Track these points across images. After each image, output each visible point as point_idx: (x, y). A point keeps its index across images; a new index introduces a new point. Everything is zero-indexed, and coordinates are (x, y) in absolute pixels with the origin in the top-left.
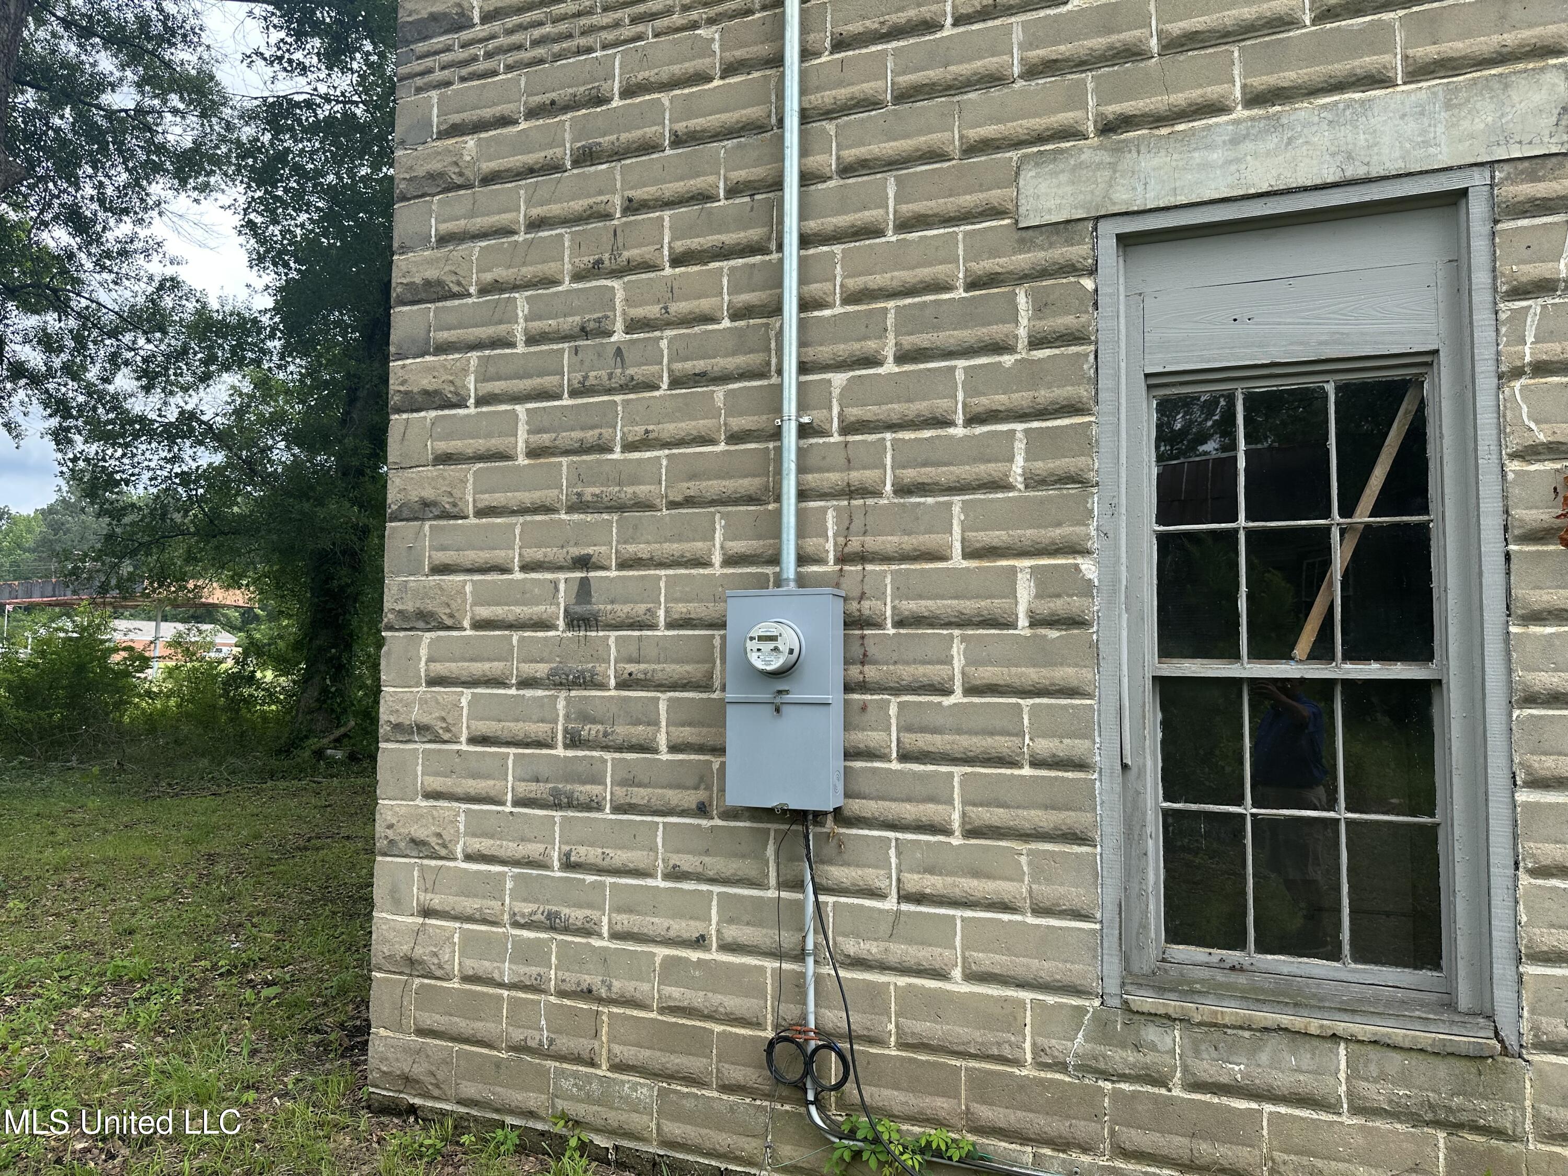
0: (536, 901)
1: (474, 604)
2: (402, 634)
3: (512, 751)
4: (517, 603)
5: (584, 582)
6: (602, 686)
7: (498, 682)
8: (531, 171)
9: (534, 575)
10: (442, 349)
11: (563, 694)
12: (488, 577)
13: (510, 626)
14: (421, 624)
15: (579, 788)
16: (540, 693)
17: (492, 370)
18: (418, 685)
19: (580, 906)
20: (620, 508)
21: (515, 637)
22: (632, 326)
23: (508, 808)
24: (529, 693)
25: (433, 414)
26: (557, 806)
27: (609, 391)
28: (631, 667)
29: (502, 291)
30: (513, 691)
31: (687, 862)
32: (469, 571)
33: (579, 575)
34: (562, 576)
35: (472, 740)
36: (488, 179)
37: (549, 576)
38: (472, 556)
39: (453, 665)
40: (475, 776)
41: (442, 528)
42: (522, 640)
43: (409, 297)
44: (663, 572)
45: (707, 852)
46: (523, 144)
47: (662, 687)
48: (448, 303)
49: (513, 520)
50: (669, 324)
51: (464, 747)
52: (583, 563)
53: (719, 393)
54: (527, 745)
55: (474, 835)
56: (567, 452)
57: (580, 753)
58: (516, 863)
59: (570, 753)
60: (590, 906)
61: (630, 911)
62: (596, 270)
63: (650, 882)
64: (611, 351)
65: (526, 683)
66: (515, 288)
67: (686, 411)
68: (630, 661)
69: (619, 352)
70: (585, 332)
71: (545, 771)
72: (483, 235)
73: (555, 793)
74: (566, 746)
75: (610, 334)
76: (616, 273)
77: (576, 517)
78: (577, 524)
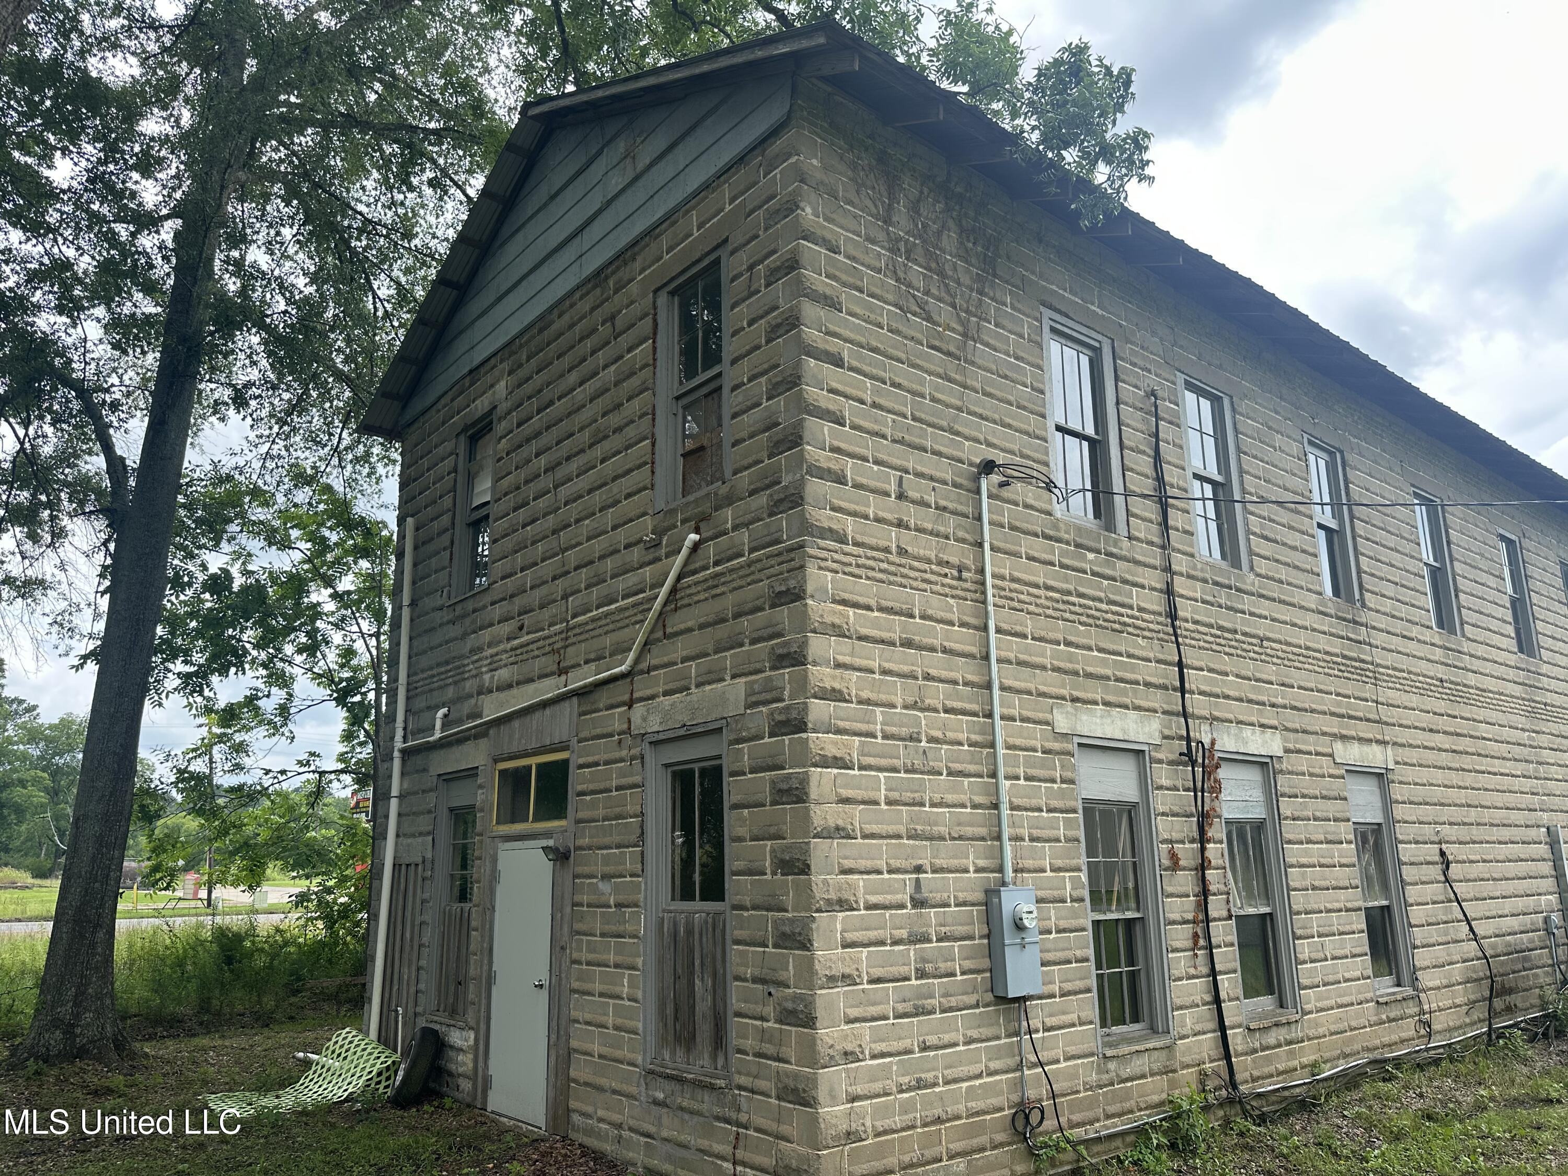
0: (908, 1074)
1: (865, 893)
2: (825, 914)
3: (891, 985)
4: (887, 893)
5: (918, 880)
6: (930, 941)
7: (882, 943)
8: (882, 642)
9: (894, 876)
10: (839, 731)
11: (912, 947)
12: (870, 877)
13: (885, 907)
14: (837, 908)
15: (925, 1002)
16: (901, 948)
17: (866, 750)
18: (837, 948)
19: (928, 1071)
20: (931, 838)
21: (888, 913)
22: (931, 740)
23: (891, 1021)
24: (896, 948)
25: (836, 771)
26: (917, 1015)
27: (922, 773)
28: (943, 929)
29: (869, 704)
30: (888, 948)
31: (974, 1034)
32: (861, 873)
33: (914, 876)
34: (907, 876)
35: (870, 982)
36: (861, 638)
37: (901, 876)
38: (863, 864)
39: (857, 934)
40: (874, 1004)
41: (845, 844)
42: (891, 915)
43: (820, 694)
44: (951, 875)
45: (979, 1026)
46: (875, 624)
47: (956, 939)
48: (841, 704)
49: (881, 841)
50: (946, 743)
51: (866, 986)
52: (919, 869)
53: (966, 781)
54: (898, 980)
55: (875, 1042)
56: (906, 804)
57: (924, 982)
58: (899, 1054)
59: (919, 982)
60: (934, 1070)
61: (950, 1067)
62: (914, 706)
63: (958, 1049)
64: (921, 751)
65: (895, 943)
66: (877, 705)
67: (955, 789)
68: (942, 925)
69: (924, 752)
70: (911, 739)
71: (908, 995)
72: (859, 669)
73: (916, 1007)
74: (917, 979)
75: (920, 741)
76: (922, 710)
77: (911, 842)
78: (913, 846)
